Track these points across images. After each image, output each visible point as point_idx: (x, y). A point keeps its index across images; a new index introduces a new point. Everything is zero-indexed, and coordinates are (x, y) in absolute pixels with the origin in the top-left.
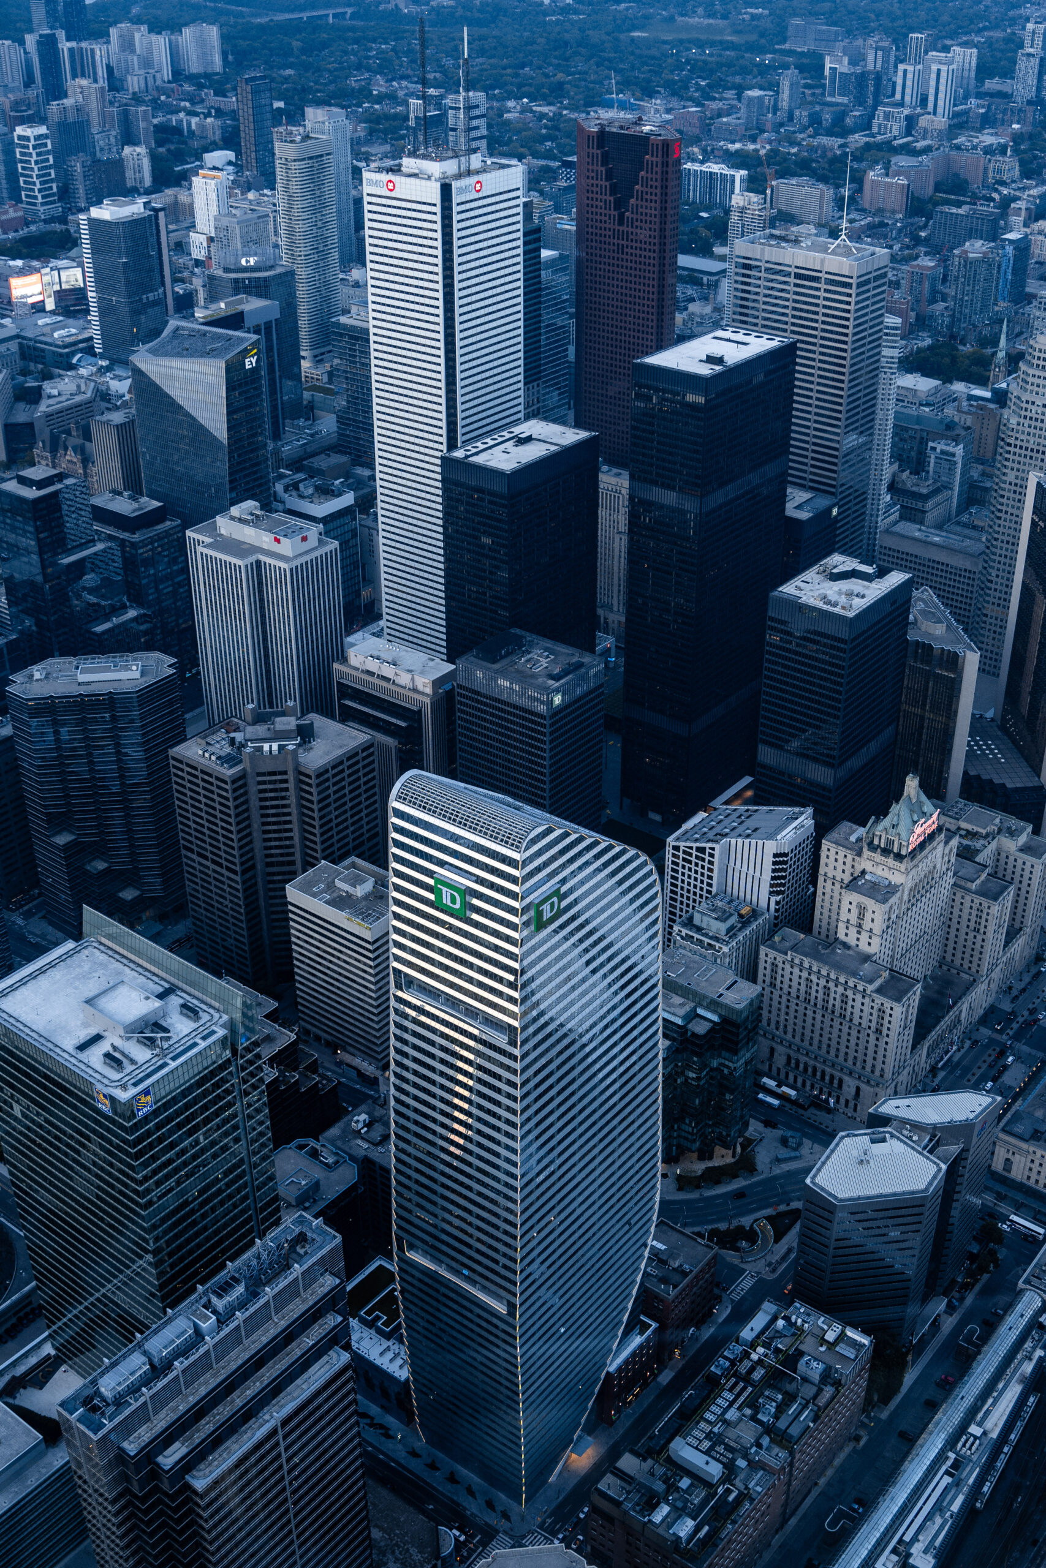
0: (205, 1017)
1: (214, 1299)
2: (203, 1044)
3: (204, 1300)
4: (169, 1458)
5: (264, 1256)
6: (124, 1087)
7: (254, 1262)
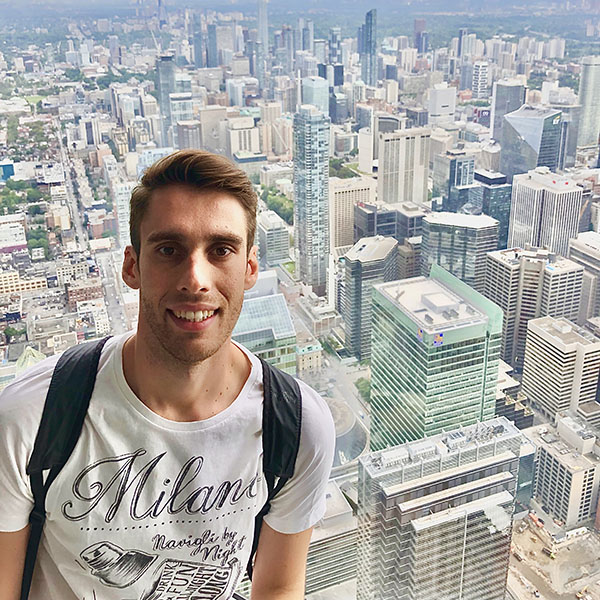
0: (477, 315)
1: (449, 439)
2: (473, 324)
3: (444, 438)
4: (404, 506)
5: (479, 430)
6: (431, 329)
7: (474, 431)
